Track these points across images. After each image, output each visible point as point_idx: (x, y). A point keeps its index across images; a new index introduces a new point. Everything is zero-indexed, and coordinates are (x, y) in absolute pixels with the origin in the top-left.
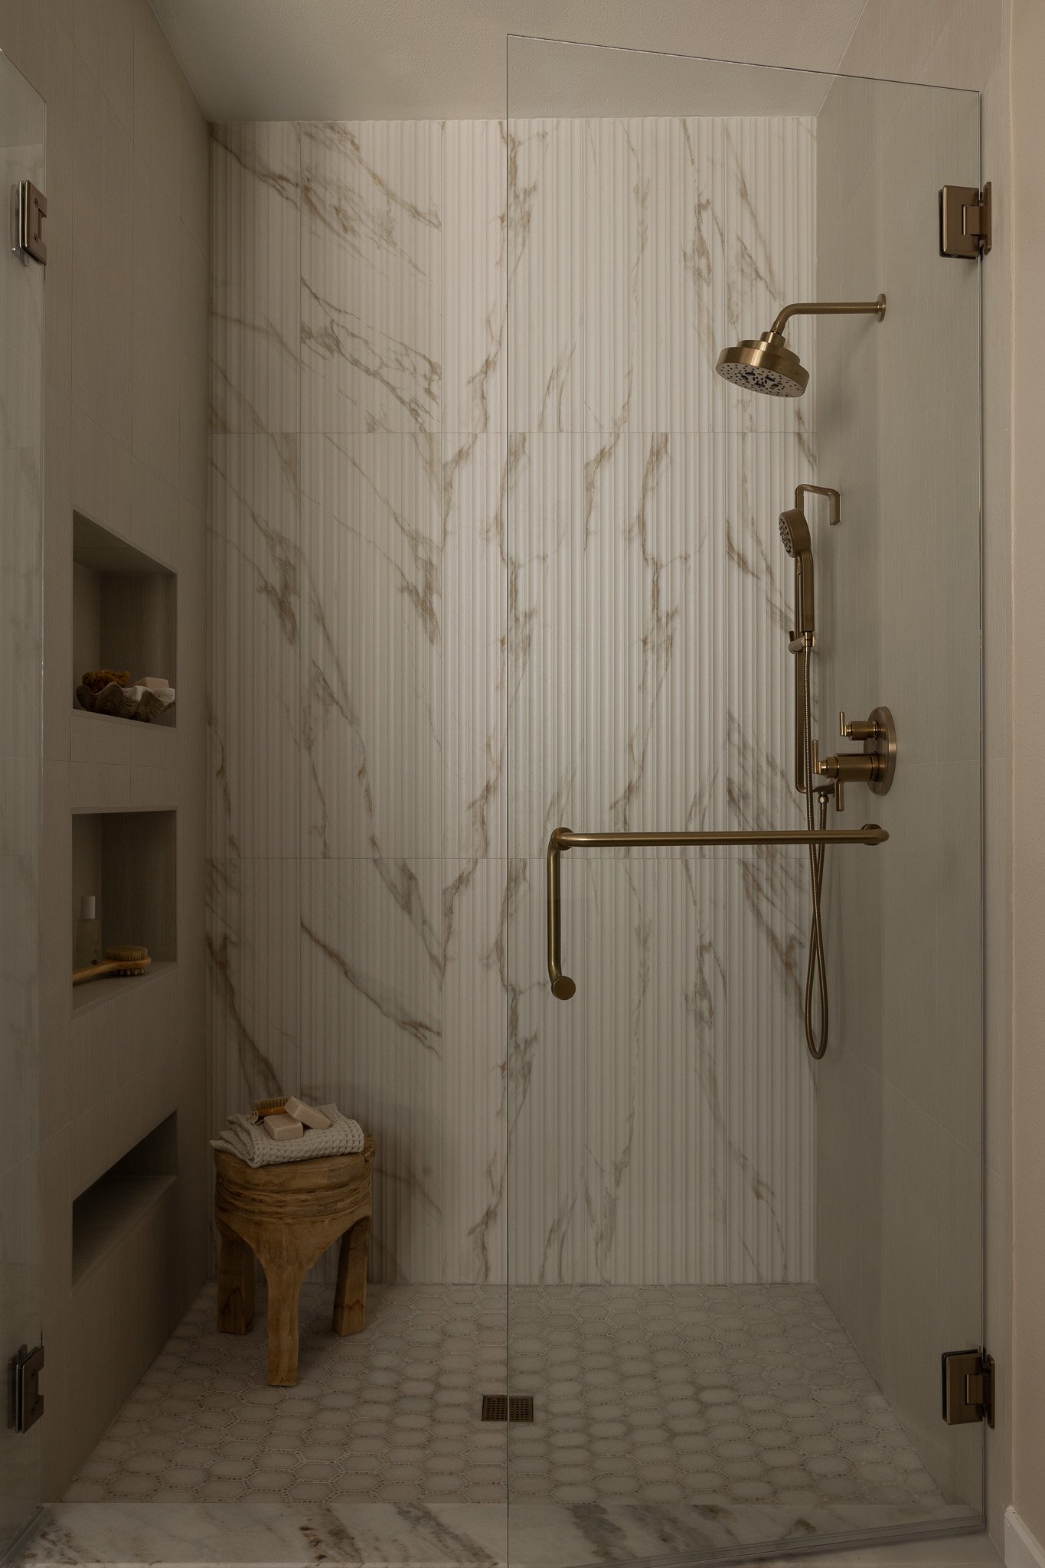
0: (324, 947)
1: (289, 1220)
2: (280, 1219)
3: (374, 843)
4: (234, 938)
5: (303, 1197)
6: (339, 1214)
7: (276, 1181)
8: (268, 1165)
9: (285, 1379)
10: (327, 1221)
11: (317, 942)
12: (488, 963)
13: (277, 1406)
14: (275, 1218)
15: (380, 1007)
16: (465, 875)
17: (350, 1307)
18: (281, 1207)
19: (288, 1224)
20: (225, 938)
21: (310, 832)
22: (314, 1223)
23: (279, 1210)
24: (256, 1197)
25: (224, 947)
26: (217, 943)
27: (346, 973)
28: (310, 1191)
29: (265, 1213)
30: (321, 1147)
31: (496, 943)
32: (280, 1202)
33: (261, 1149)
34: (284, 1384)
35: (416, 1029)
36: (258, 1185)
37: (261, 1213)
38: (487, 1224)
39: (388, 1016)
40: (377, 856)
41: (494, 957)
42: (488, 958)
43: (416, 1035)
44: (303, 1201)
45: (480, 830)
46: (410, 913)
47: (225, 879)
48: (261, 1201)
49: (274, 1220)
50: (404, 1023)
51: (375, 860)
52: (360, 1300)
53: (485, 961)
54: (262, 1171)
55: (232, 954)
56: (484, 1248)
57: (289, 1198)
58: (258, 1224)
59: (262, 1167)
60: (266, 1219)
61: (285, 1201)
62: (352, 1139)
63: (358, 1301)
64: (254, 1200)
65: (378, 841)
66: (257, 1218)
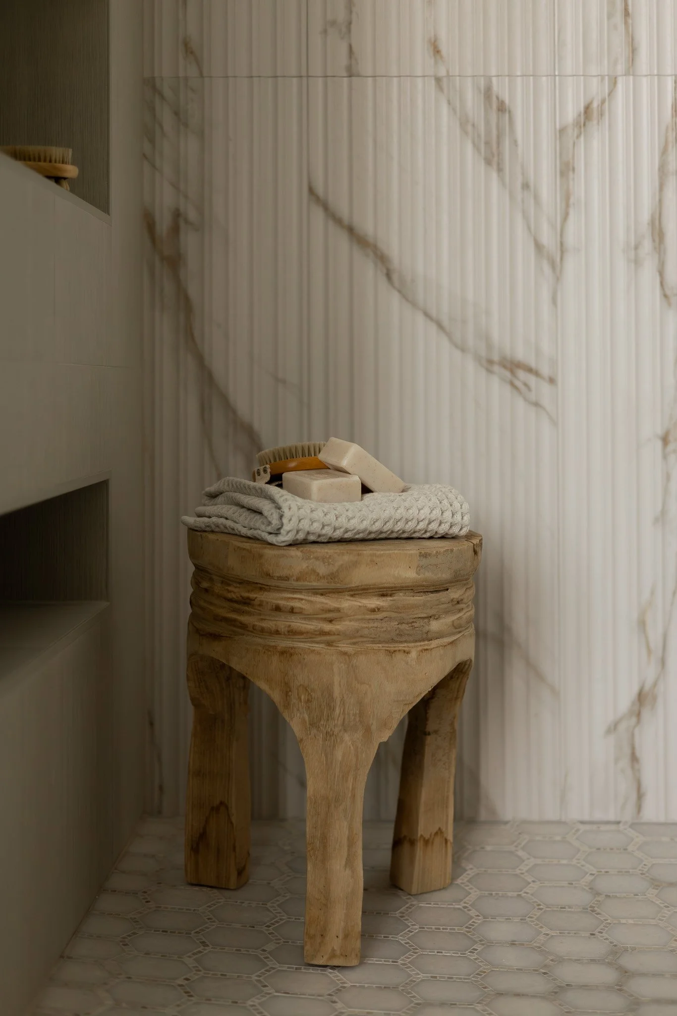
0: (351, 230)
1: (345, 647)
2: (329, 644)
3: (437, 51)
4: (192, 215)
5: (374, 602)
6: (434, 643)
7: (322, 570)
8: (305, 542)
9: (338, 952)
10: (414, 654)
11: (338, 221)
12: (636, 255)
14: (317, 643)
15: (449, 336)
16: (595, 105)
17: (427, 842)
18: (331, 621)
19: (345, 654)
20: (177, 215)
21: (325, 32)
22: (391, 653)
23: (327, 627)
24: (282, 603)
25: (175, 230)
26: (163, 225)
27: (389, 276)
28: (384, 592)
29: (301, 633)
30: (398, 516)
31: (652, 223)
32: (330, 611)
34: (335, 962)
35: (512, 372)
36: (287, 579)
37: (293, 633)
38: (639, 715)
39: (463, 350)
40: (442, 72)
41: (647, 245)
42: (636, 248)
43: (512, 384)
44: (373, 611)
45: (621, 27)
46: (500, 170)
47: (176, 113)
48: (292, 611)
49: (317, 647)
50: (490, 362)
51: (438, 80)
52: (444, 830)
53: (633, 253)
54: (294, 552)
55: (189, 241)
56: (634, 759)
57: (346, 603)
58: (287, 654)
59: (294, 544)
60: (302, 645)
61: (338, 610)
62: (451, 509)
63: (440, 832)
64: (278, 609)
65: (444, 46)
66: (283, 643)
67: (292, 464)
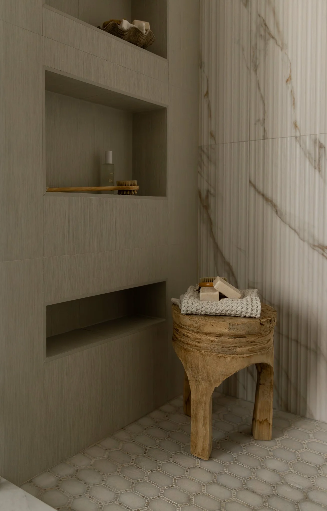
0: (263, 195)
1: (203, 352)
2: (198, 350)
3: (296, 126)
4: (212, 191)
5: (212, 338)
6: (238, 356)
7: (195, 325)
8: (192, 314)
9: (201, 454)
10: (229, 359)
11: (259, 192)
13: (188, 470)
14: (195, 349)
17: (260, 423)
18: (199, 342)
19: (202, 354)
20: (208, 191)
21: (255, 124)
22: (219, 357)
23: (197, 344)
24: (185, 333)
25: (207, 196)
26: (204, 195)
27: (276, 212)
28: (217, 336)
29: (190, 345)
30: (228, 309)
32: (198, 339)
33: (186, 303)
35: (323, 250)
36: (185, 326)
37: (188, 344)
39: (304, 241)
40: (298, 134)
44: (212, 341)
46: (320, 171)
47: (208, 157)
48: (187, 336)
49: (195, 350)
51: (296, 137)
52: (268, 419)
54: (187, 317)
55: (211, 200)
57: (203, 337)
58: (186, 350)
59: (187, 314)
60: (190, 349)
61: (200, 339)
62: (251, 307)
63: (266, 420)
64: (184, 335)
65: (298, 124)
66: (186, 347)
67: (208, 284)
